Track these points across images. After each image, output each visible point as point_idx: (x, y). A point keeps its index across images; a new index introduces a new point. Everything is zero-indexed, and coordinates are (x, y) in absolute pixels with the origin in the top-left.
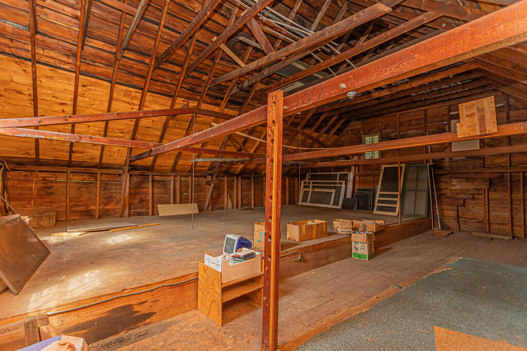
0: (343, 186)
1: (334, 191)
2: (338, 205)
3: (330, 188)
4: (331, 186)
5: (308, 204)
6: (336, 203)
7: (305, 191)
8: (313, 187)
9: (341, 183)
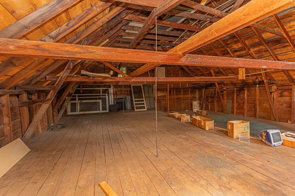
0: (107, 97)
1: (100, 101)
2: (106, 110)
3: (96, 99)
4: (97, 98)
5: (78, 113)
6: (104, 108)
7: (71, 103)
8: (79, 99)
9: (105, 95)
